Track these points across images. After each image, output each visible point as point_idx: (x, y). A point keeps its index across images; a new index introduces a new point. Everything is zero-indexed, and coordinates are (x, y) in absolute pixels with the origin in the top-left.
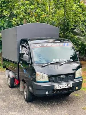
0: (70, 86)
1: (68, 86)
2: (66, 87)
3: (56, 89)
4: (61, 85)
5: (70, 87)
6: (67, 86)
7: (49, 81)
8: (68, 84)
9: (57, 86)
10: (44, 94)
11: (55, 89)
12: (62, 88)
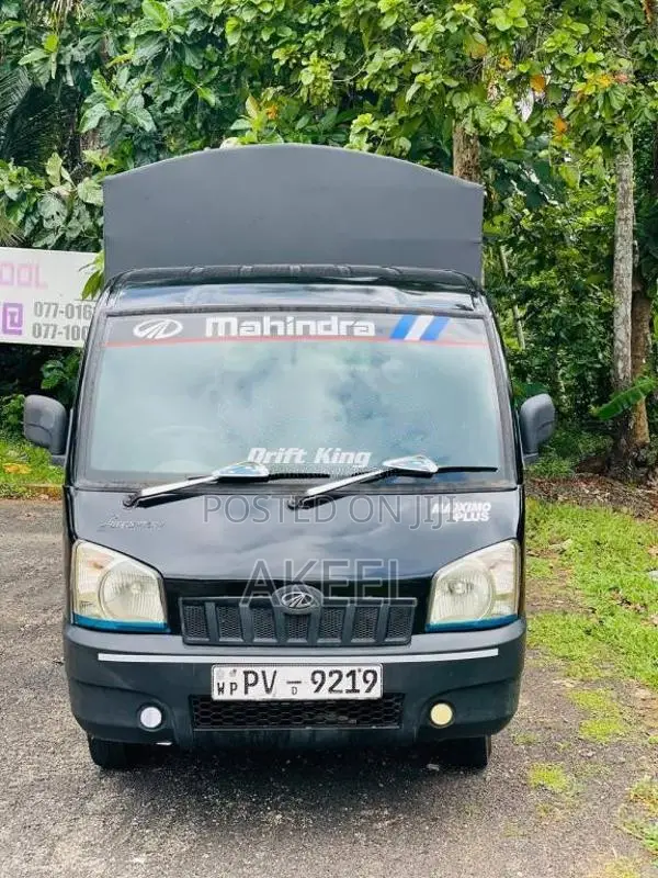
0: (361, 685)
1: (346, 683)
2: (324, 695)
3: (226, 696)
4: (269, 671)
5: (362, 696)
6: (330, 681)
7: (173, 626)
8: (345, 671)
9: (240, 670)
10: (129, 723)
11: (216, 696)
12: (282, 692)
